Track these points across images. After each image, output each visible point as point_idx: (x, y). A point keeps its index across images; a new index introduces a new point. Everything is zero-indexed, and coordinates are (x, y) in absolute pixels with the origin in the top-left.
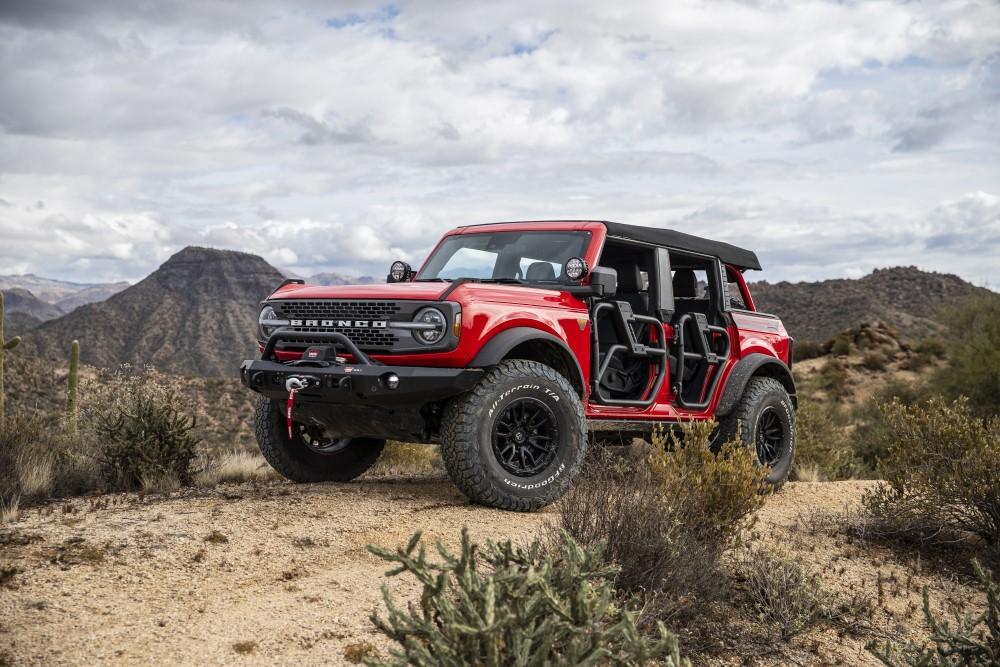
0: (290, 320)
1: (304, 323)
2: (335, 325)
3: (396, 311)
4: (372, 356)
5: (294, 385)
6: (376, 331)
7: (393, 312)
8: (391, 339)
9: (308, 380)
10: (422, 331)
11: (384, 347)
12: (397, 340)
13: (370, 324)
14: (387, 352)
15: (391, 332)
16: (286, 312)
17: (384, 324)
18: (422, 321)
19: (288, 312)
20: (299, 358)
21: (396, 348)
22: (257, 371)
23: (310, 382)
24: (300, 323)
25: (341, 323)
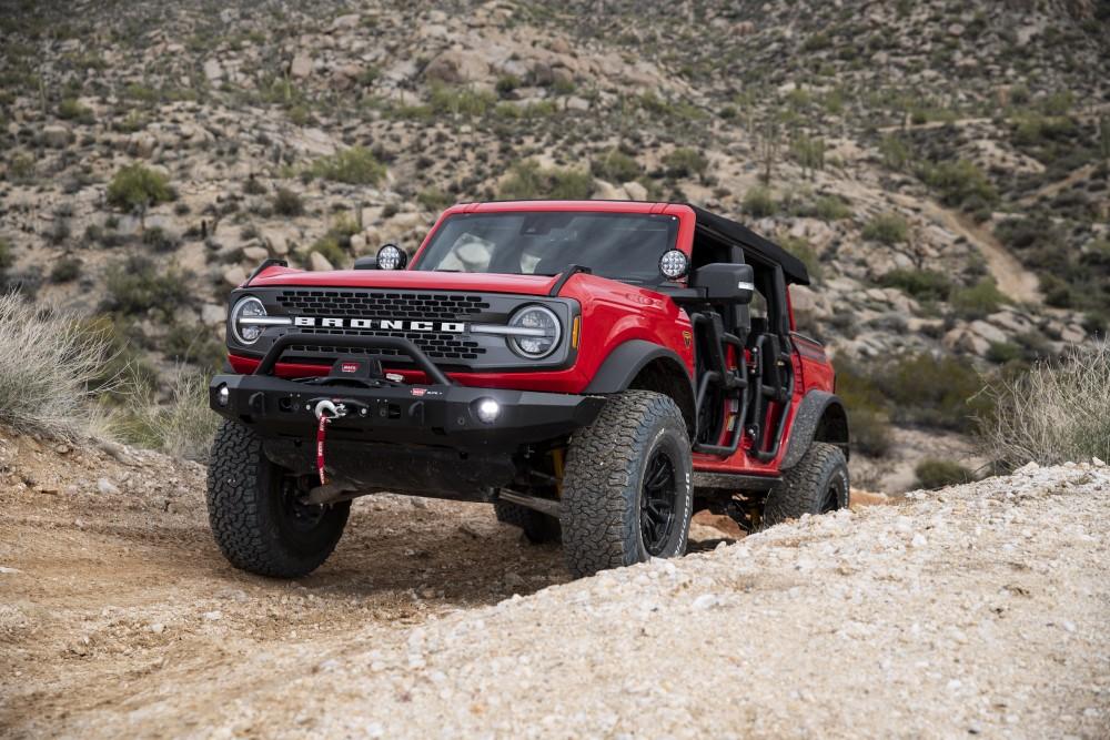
0: (292, 317)
1: (319, 322)
2: (375, 327)
3: (483, 310)
4: (449, 374)
5: (326, 411)
6: (447, 336)
7: (478, 311)
8: (474, 350)
9: (347, 406)
10: (518, 338)
11: (461, 361)
12: (483, 351)
13: (437, 327)
14: (468, 369)
15: (473, 339)
16: (285, 305)
17: (460, 327)
18: (520, 325)
19: (290, 305)
20: (326, 373)
21: (479, 362)
22: (256, 391)
23: (352, 409)
24: (311, 322)
25: (385, 324)
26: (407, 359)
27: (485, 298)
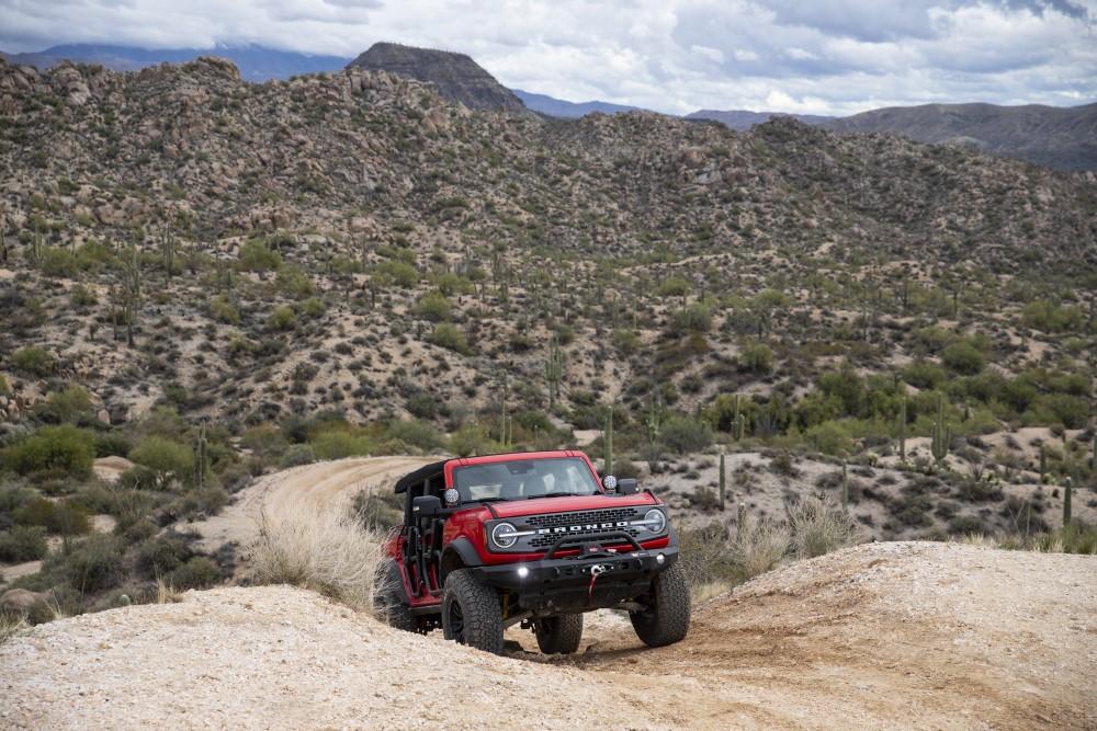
0: (536, 530)
1: (552, 531)
2: (584, 529)
5: (596, 571)
7: (633, 515)
8: (636, 533)
9: (604, 566)
12: (640, 533)
13: (615, 525)
15: (633, 528)
16: (531, 524)
17: (625, 524)
19: (536, 524)
23: (607, 567)
24: (548, 531)
25: (588, 527)
26: (625, 540)
27: (635, 508)
